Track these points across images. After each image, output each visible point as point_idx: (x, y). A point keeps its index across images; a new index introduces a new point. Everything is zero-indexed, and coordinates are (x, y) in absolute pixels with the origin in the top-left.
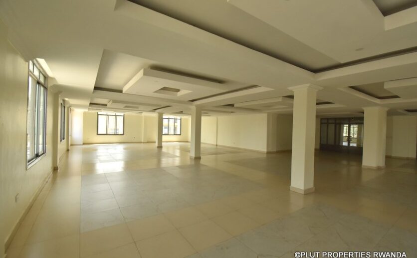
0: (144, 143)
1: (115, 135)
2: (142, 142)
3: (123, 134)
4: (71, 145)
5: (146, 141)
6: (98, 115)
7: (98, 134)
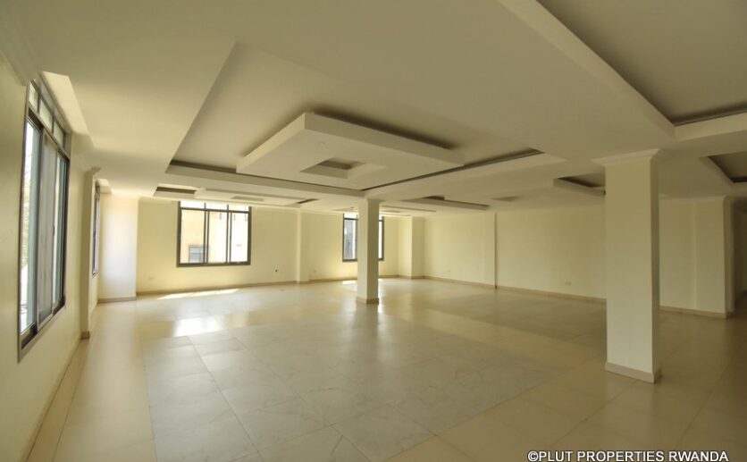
0: (302, 283)
1: (226, 264)
2: (294, 283)
3: (248, 263)
4: (101, 302)
5: (307, 280)
6: (180, 209)
7: (180, 265)
